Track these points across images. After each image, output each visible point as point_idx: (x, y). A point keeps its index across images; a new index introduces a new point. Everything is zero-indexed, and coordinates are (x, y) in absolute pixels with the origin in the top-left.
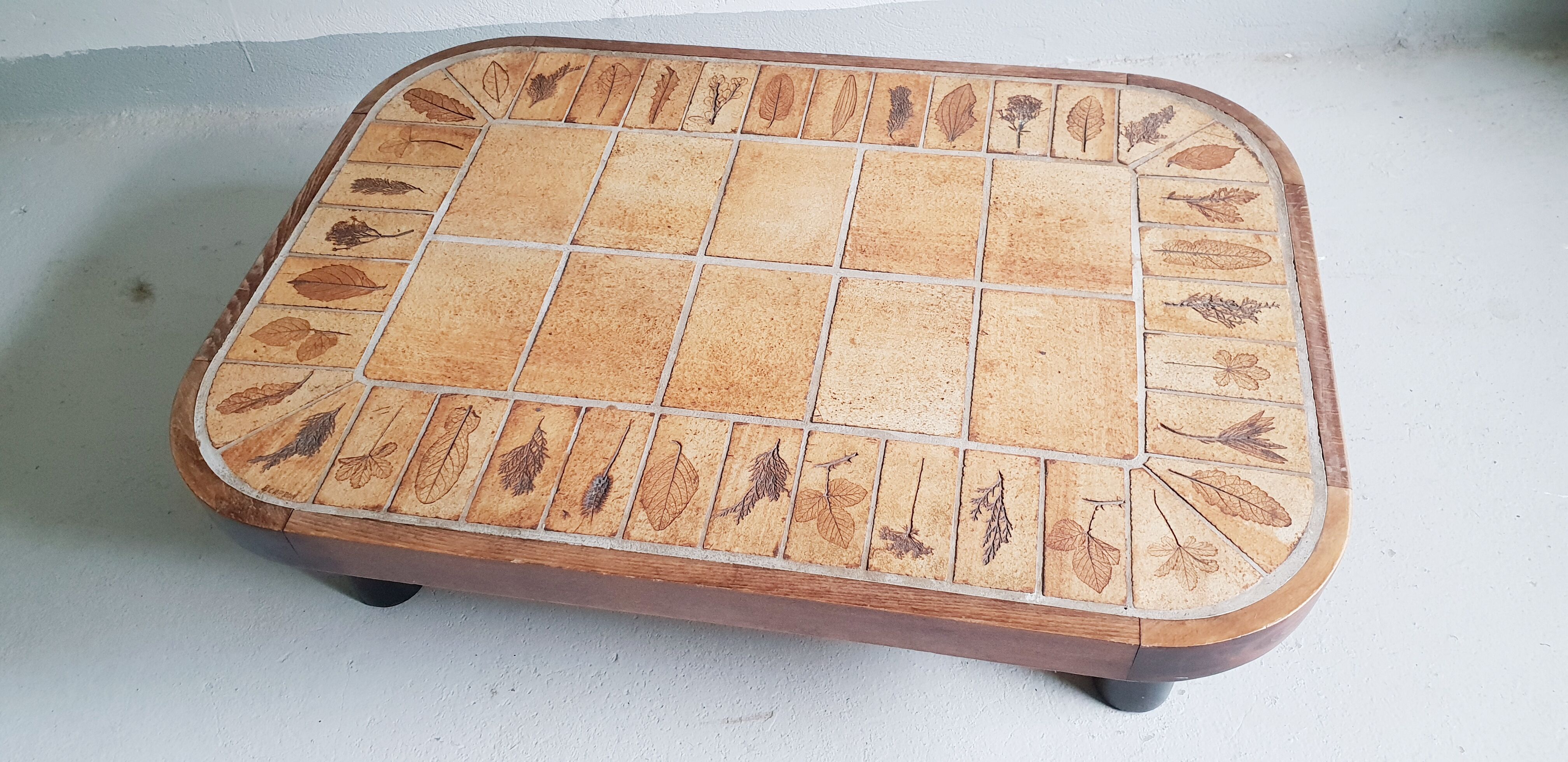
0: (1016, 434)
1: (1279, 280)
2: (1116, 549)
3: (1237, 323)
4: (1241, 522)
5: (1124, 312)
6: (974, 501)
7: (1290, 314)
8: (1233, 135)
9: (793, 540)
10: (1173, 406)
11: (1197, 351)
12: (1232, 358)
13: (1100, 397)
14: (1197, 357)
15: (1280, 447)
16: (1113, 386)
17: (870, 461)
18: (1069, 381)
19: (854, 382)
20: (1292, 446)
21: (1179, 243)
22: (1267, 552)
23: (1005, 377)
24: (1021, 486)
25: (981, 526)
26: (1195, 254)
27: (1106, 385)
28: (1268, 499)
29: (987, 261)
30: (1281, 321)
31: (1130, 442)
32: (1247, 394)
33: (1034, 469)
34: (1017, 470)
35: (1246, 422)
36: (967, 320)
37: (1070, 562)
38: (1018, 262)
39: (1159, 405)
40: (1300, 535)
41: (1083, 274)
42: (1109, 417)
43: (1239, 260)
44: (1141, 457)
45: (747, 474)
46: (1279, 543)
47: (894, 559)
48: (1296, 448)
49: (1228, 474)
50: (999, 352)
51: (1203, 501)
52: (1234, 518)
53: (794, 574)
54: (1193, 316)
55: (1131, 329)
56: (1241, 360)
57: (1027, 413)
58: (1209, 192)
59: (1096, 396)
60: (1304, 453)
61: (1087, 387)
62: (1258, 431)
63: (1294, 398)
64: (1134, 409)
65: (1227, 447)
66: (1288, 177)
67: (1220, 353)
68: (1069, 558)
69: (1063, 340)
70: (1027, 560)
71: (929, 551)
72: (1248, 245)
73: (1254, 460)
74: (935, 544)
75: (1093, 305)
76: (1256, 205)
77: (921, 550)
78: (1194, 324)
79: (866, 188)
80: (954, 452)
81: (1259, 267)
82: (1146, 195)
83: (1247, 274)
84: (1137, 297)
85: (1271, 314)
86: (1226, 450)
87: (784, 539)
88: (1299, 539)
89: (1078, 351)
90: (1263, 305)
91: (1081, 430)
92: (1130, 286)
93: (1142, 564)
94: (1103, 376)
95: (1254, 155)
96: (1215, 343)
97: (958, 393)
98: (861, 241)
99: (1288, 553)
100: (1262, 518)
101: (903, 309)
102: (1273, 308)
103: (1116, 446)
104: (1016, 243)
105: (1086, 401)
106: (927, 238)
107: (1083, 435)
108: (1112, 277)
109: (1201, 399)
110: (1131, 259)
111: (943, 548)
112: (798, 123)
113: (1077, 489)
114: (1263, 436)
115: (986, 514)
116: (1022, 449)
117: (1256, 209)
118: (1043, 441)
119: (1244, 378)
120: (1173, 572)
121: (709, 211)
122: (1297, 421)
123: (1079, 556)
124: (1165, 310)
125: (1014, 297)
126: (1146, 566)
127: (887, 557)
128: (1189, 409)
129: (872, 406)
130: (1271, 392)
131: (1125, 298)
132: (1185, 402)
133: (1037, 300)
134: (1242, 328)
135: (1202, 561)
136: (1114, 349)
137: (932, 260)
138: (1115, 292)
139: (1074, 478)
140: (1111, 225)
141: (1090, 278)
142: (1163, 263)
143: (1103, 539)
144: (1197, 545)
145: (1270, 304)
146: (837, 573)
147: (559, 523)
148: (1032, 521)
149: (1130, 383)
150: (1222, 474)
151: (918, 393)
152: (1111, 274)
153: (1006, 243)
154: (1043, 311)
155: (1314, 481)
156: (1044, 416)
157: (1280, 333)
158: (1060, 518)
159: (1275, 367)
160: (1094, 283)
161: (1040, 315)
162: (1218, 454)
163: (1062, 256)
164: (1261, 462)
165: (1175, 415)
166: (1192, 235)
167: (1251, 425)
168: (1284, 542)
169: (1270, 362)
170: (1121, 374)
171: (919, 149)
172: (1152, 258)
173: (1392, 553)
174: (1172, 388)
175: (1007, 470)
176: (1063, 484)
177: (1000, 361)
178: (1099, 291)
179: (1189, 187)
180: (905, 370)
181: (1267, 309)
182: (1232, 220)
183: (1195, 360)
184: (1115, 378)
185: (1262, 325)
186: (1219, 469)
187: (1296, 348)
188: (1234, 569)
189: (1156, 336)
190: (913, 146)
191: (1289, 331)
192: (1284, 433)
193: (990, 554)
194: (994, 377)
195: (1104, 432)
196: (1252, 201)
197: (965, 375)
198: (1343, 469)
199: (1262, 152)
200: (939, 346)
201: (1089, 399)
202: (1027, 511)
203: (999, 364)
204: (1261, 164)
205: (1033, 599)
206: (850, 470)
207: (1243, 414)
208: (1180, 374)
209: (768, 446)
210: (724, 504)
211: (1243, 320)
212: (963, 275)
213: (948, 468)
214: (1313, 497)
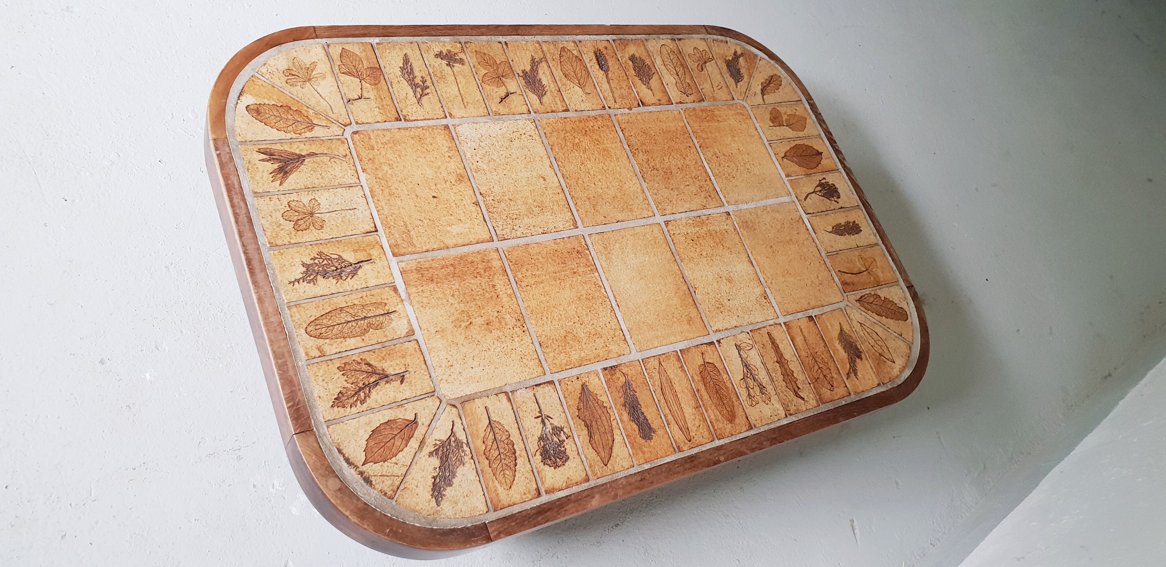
0: (424, 134)
1: (294, 310)
2: (343, 73)
3: (316, 258)
4: (276, 102)
5: (397, 245)
6: (427, 87)
7: (279, 277)
8: (374, 483)
9: (502, 52)
10: (340, 176)
11: (338, 225)
12: (312, 225)
13: (387, 172)
14: (336, 219)
15: (263, 160)
16: (382, 182)
17: (491, 101)
18: (410, 179)
19: (527, 150)
20: (256, 162)
21: (379, 327)
22: (257, 87)
23: (448, 173)
24: (407, 101)
25: (417, 73)
26: (365, 317)
27: (387, 181)
28: (264, 121)
29: (502, 267)
30: (285, 269)
31: (358, 143)
32: (294, 196)
33: (405, 112)
34: (413, 110)
35: (290, 175)
36: (490, 212)
37: (364, 62)
38: (482, 272)
39: (349, 174)
40: (239, 101)
41: (436, 273)
42: (376, 158)
43: (331, 321)
44: (348, 135)
45: (544, 82)
46: (251, 94)
47: (451, 49)
48: (253, 162)
49: (292, 133)
50: (460, 191)
51: (303, 112)
52: (281, 104)
53: (491, 35)
54: (350, 257)
55: (387, 232)
56: (305, 224)
57: (424, 150)
58: (374, 394)
59: (390, 171)
60: (246, 159)
61: (398, 177)
62: (281, 169)
63: (261, 201)
64: (364, 167)
65: (297, 152)
66: (311, 439)
67: (322, 227)
68: (366, 64)
69: (426, 211)
70: (387, 60)
71: (437, 56)
72: (327, 341)
73: (278, 147)
74: (435, 60)
75: (419, 246)
76: (332, 392)
77: (440, 55)
78: (346, 248)
79: (609, 312)
80: (451, 114)
81: (313, 319)
82: (422, 371)
83: (321, 308)
84: (393, 261)
85: (293, 273)
86: (298, 150)
87: (506, 51)
88: (239, 99)
89: (414, 204)
90: (301, 281)
91: (390, 145)
92: (401, 270)
93: (326, 67)
94: (391, 188)
95: (347, 461)
96: (327, 235)
97: (468, 155)
98: (584, 260)
99: (244, 89)
100: (265, 108)
101: (530, 211)
102: (293, 280)
103: (365, 138)
104: (492, 290)
105: (394, 166)
106: (548, 276)
107: (387, 142)
108: (417, 276)
109: (324, 185)
110: (410, 299)
111: (430, 58)
112: (688, 366)
113: (377, 105)
114: (276, 166)
115: (418, 80)
116: (416, 125)
117: (331, 386)
118: (407, 133)
119: (300, 209)
120: (308, 66)
122: (256, 183)
123: (361, 66)
124: (370, 255)
125: (472, 239)
126: (323, 67)
127: (455, 49)
128: (329, 175)
129: (508, 135)
130: (279, 202)
131: (401, 258)
132: (333, 180)
133: (456, 240)
134: (312, 254)
135: (293, 75)
136: (392, 211)
137: (535, 258)
138: (410, 261)
139: (381, 111)
140: (436, 329)
141: (431, 270)
142: (386, 301)
143: (352, 78)
144: (299, 84)
145: (296, 283)
146: (473, 38)
147: (605, 44)
148: (393, 81)
149: (373, 187)
150: (296, 133)
151: (490, 150)
152: (418, 279)
153: (498, 287)
154: (448, 232)
155: (236, 140)
156: (414, 150)
157: (283, 257)
158: (379, 85)
159: (280, 225)
160: (426, 266)
161: (449, 228)
162: (302, 146)
163: (457, 286)
164: (273, 147)
165: (337, 169)
166: (374, 336)
167: (286, 173)
168: (248, 95)
169: (285, 227)
170: (381, 192)
171: (598, 367)
172: (395, 304)
174: (345, 188)
175: (419, 109)
176: (385, 106)
177: (456, 184)
178: (420, 260)
179: (392, 394)
180: (505, 165)
181: (298, 277)
182: (348, 367)
183: (337, 216)
184: (383, 188)
185: (298, 261)
186: (299, 135)
187: (268, 245)
188: (274, 73)
189: (369, 230)
190: (605, 369)
191: (277, 261)
192: (263, 172)
193: (406, 60)
194: (454, 171)
195: (376, 147)
196: (336, 396)
197: (471, 170)
198: (218, 152)
199: (341, 469)
200: (496, 187)
201: (393, 168)
202: (398, 87)
203: (456, 181)
204: (340, 451)
205: (375, 40)
206: (498, 94)
207: (294, 179)
208: (343, 201)
209: (545, 99)
210: (544, 64)
211: (312, 262)
212: (510, 250)
213: (450, 104)
214: (235, 129)
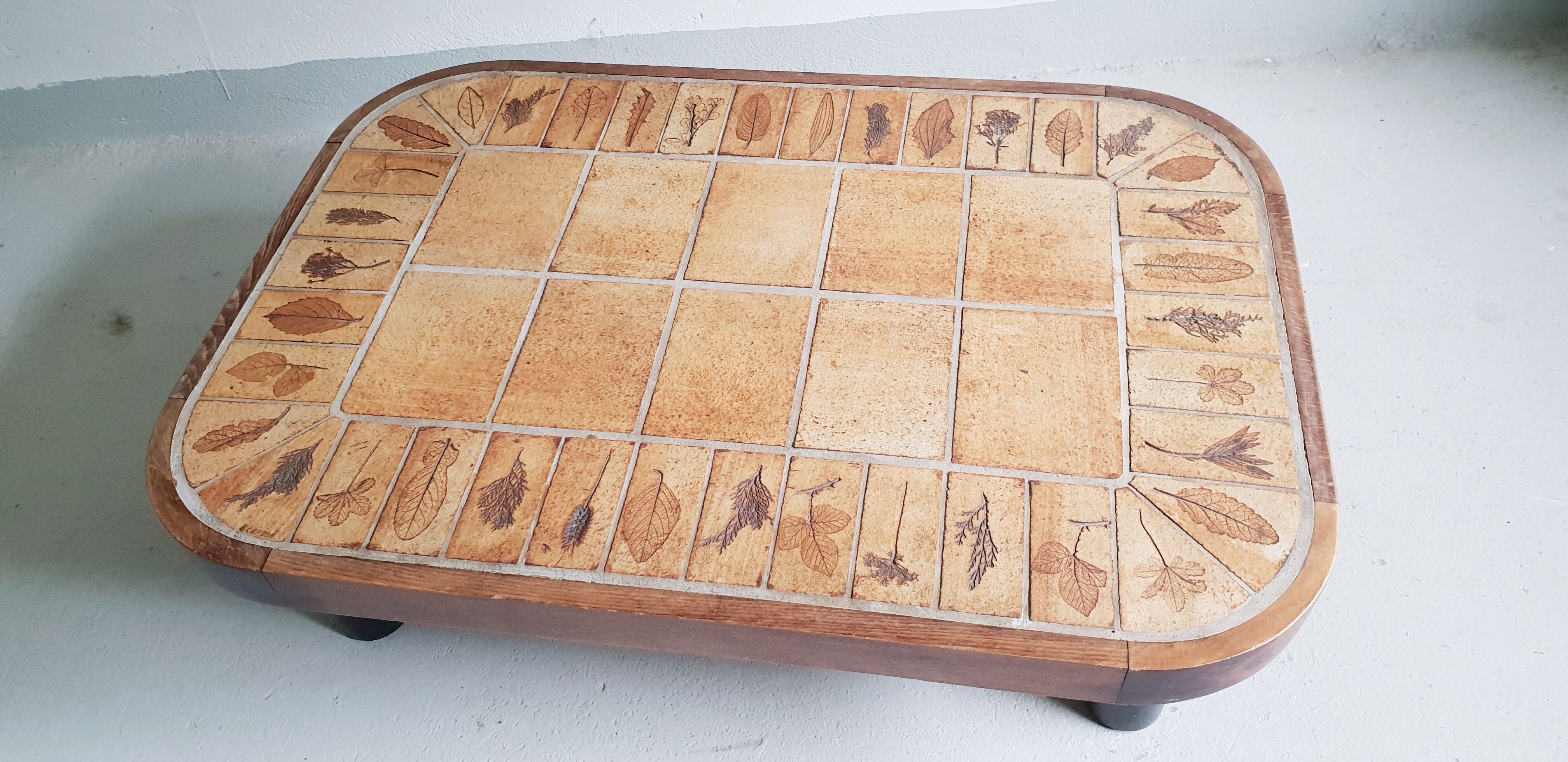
0: (1000, 455)
1: (1262, 293)
2: (1102, 571)
3: (1221, 337)
4: (1228, 541)
5: (1107, 328)
6: (958, 524)
7: (1273, 327)
8: (1212, 146)
9: (777, 569)
10: (1157, 423)
11: (1180, 366)
12: (1216, 373)
13: (1084, 415)
14: (1181, 373)
15: (1265, 463)
16: (1097, 404)
17: (853, 486)
18: (1052, 399)
19: (836, 406)
20: (1278, 462)
21: (1161, 256)
22: (1255, 571)
23: (988, 397)
24: (1006, 509)
25: (966, 550)
26: (1177, 268)
27: (1089, 403)
28: (1254, 516)
29: (968, 279)
30: (1264, 334)
31: (1115, 461)
32: (1232, 409)
33: (1019, 491)
34: (1001, 492)
35: (1231, 438)
36: (948, 340)
37: (1056, 585)
38: (999, 279)
39: (1144, 423)
40: (1288, 553)
41: (1064, 290)
42: (1093, 437)
43: (1221, 273)
44: (1126, 476)
45: (729, 503)
46: (1267, 561)
47: (879, 587)
48: (1282, 464)
49: (1214, 492)
50: (981, 371)
51: (1189, 519)
52: (1221, 537)
53: (778, 604)
54: (1176, 331)
55: (1113, 346)
56: (1225, 375)
57: (1010, 434)
58: (1190, 204)
59: (1079, 415)
60: (1291, 468)
61: (1070, 406)
62: (1243, 447)
63: (1279, 413)
64: (1118, 427)
65: (1212, 465)
66: (1269, 188)
67: (1203, 368)
68: (1055, 581)
69: (1046, 357)
70: (1013, 584)
71: (914, 577)
72: (1230, 257)
73: (1240, 477)
74: (920, 570)
75: (1075, 322)
76: (1237, 216)
77: (906, 576)
78: (1177, 339)
79: (845, 208)
80: (938, 475)
81: (1241, 280)
82: (1126, 208)
83: (1229, 287)
84: (1119, 313)
85: (1254, 327)
86: (1211, 467)
87: (768, 568)
88: (1287, 556)
89: (1060, 369)
90: (1246, 318)
91: (1064, 449)
92: (1112, 302)
93: (1128, 586)
94: (1086, 394)
95: (1234, 165)
96: (1198, 358)
97: (941, 415)
98: (841, 262)
99: (1275, 571)
100: (1249, 536)
101: (884, 329)
102: (1256, 321)
103: (1100, 465)
104: (997, 260)
105: (1069, 420)
106: (907, 257)
107: (1067, 454)
108: (1093, 292)
109: (1186, 416)
110: (1113, 274)
111: (928, 574)
112: (775, 143)
113: (1062, 510)
114: (1249, 452)
115: (971, 538)
116: (1006, 471)
117: (1237, 221)
118: (1027, 462)
119: (1228, 393)
120: (1160, 593)
121: (687, 234)
122: (1282, 436)
123: (1065, 579)
124: (1147, 325)
125: (995, 315)
126: (1133, 587)
127: (871, 584)
128: (1173, 426)
129: (855, 430)
130: (1256, 406)
131: (1107, 314)
132: (1170, 419)
133: (1018, 318)
134: (1225, 342)
135: (1190, 582)
136: (1097, 366)
137: (912, 279)
138: (1097, 309)
139: (1059, 500)
140: (1091, 240)
141: (1071, 295)
142: (1145, 277)
143: (1090, 561)
144: (1184, 565)
145: (1253, 317)
146: (821, 603)
147: (540, 557)
148: (1018, 544)
149: (1114, 400)
150: (1208, 491)
151: (900, 415)
152: (1092, 290)
153: (985, 261)
154: (1024, 329)
155: (1301, 497)
156: (1028, 436)
157: (1264, 346)
158: (1045, 541)
159: (1259, 381)
160: (1076, 300)
161: (1022, 333)
162: (1203, 472)
163: (1042, 272)
164: (1247, 478)
165: (1160, 433)
166: (1174, 248)
167: (1236, 441)
168: (1272, 559)
169: (1254, 377)
170: (1105, 392)
171: (898, 167)
172: (1133, 272)
173: (1383, 562)
174: (1156, 405)
175: (992, 492)
176: (1048, 506)
177: (982, 381)
178: (1081, 308)
179: (1169, 199)
180: (887, 392)
181: (1250, 322)
182: (1213, 232)
183: (1179, 376)
184: (1098, 396)
185: (1245, 338)
186: (1205, 487)
187: (1280, 361)
188: (1222, 589)
189: (1139, 352)
190: (891, 163)
191: (1273, 344)
192: (1269, 448)
193: (976, 579)
194: (977, 398)
195: (1088, 451)
196: (1233, 212)
197: (947, 396)
198: (1330, 484)
199: (1243, 162)
200: (920, 367)
201: (1072, 418)
202: (1012, 534)
203: (981, 384)
204: (1241, 174)
205: (1019, 624)
206: (833, 495)
207: (1229, 429)
208: (1164, 390)
209: (749, 473)
210: (706, 534)
211: (1226, 334)
212: (944, 294)
213: (932, 492)
214: (1300, 513)
